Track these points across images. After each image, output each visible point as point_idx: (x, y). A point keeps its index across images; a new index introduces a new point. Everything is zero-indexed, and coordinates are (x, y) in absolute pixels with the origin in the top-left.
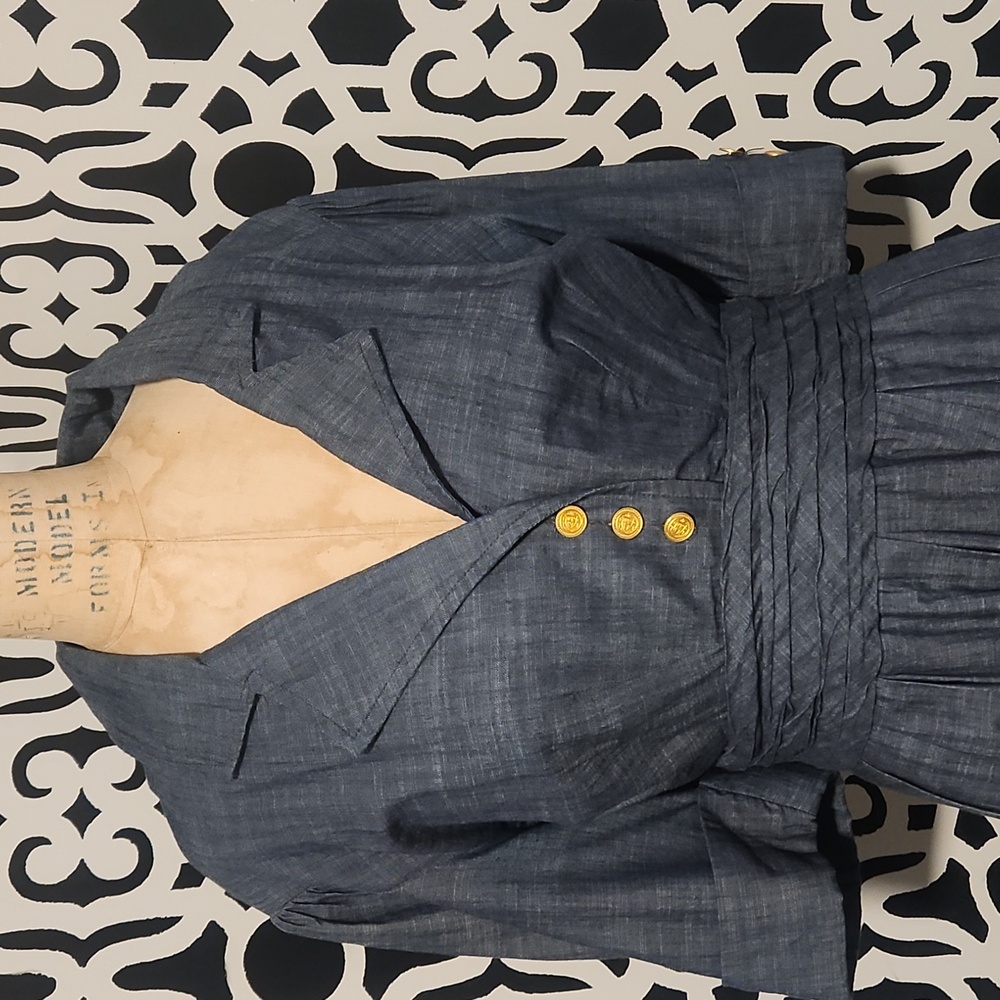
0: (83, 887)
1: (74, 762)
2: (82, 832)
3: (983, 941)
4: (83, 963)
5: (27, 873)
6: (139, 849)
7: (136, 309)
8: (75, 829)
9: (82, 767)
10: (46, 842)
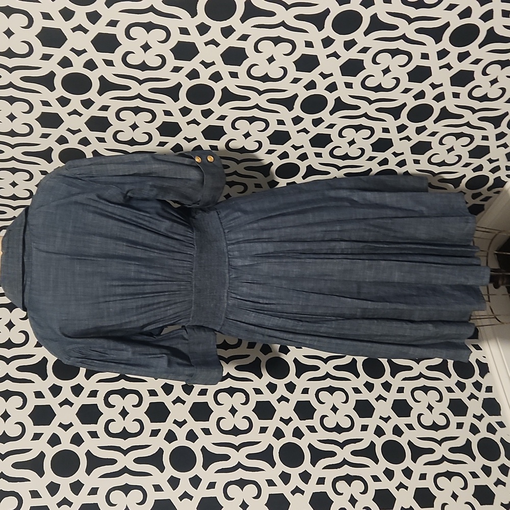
1: (9, 311)
4: (8, 364)
6: (25, 336)
7: (35, 186)
8: (8, 329)
9: (11, 313)
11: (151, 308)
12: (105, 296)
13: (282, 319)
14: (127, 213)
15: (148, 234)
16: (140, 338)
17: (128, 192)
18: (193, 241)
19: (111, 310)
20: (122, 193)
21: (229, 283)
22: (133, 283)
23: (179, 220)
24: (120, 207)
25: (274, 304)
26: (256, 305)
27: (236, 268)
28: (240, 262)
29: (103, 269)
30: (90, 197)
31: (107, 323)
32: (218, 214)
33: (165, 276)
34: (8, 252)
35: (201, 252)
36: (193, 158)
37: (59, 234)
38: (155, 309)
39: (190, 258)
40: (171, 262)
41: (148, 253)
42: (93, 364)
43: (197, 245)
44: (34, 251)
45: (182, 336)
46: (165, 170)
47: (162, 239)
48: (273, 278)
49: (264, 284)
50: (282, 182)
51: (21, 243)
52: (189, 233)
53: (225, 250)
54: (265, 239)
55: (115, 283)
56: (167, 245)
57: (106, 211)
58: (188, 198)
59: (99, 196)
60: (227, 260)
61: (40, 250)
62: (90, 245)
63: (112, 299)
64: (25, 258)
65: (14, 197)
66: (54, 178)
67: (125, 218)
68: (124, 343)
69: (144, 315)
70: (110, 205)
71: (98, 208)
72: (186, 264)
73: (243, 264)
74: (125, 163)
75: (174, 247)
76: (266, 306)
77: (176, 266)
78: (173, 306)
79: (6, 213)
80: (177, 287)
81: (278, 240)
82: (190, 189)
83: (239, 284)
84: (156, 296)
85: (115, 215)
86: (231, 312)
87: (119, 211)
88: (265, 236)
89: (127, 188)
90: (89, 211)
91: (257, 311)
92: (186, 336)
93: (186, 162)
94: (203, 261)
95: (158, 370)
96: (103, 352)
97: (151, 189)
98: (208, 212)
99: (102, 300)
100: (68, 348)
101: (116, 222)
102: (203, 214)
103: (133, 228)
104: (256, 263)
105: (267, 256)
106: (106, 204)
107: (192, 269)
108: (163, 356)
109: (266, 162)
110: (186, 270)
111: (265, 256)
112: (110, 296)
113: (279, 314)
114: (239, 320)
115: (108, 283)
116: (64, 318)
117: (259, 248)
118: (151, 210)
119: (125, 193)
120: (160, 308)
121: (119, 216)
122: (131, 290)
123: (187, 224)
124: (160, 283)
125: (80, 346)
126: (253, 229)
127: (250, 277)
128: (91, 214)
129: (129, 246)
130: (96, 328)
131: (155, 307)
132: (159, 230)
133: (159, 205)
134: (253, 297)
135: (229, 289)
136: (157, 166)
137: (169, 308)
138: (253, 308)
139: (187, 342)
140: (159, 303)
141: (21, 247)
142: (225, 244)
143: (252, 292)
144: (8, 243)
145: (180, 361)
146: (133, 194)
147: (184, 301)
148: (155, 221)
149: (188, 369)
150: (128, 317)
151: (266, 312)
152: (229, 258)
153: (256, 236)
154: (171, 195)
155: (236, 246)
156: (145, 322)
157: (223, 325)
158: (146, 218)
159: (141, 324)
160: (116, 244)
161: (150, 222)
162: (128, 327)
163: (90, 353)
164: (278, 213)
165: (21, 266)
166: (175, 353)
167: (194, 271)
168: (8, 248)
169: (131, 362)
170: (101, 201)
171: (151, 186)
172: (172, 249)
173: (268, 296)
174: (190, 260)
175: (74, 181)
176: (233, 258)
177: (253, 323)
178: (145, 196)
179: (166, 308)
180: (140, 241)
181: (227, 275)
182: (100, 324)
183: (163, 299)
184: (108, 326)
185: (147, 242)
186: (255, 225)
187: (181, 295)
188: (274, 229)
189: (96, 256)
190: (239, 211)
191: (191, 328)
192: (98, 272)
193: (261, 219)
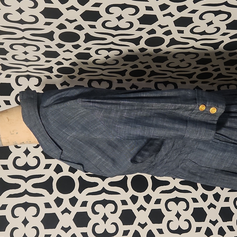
0: (26, 167)
2: (27, 156)
3: (197, 191)
4: (26, 182)
5: (16, 164)
6: (38, 160)
7: (42, 54)
8: (25, 155)
10: (20, 157)
65: (26, 60)
79: (21, 68)
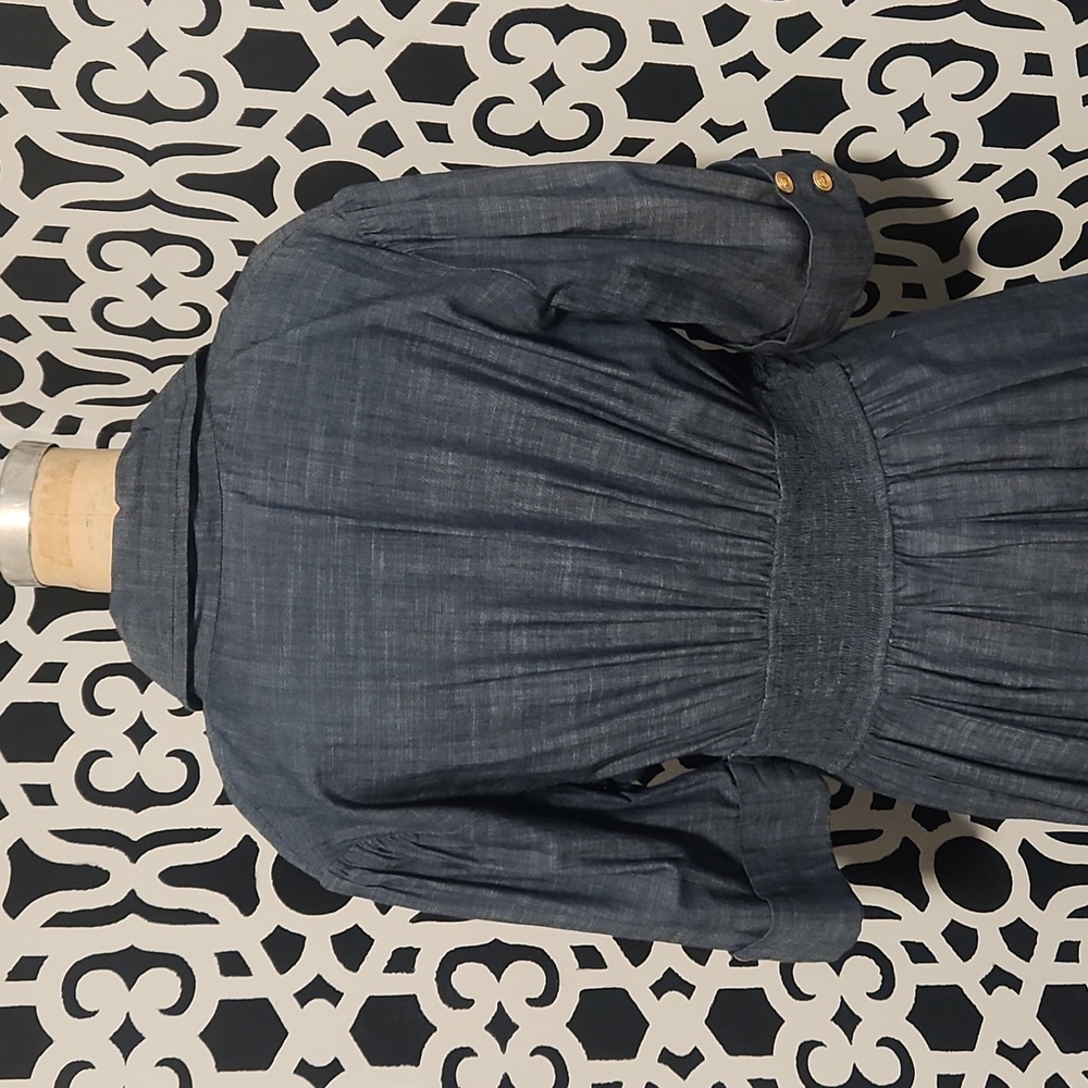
0: (137, 796)
1: (136, 687)
2: (140, 749)
3: (922, 910)
4: (134, 860)
5: (91, 780)
6: (188, 768)
7: (219, 292)
8: (134, 746)
9: (142, 692)
10: (108, 755)
11: (625, 701)
12: (472, 662)
13: (1072, 742)
14: (553, 367)
15: (622, 441)
16: (579, 800)
17: (553, 293)
18: (771, 467)
19: (493, 709)
20: (535, 294)
21: (894, 615)
22: (570, 615)
23: (725, 394)
24: (530, 344)
25: (1053, 690)
26: (988, 692)
27: (922, 561)
28: (932, 543)
29: (467, 567)
30: (424, 310)
31: (478, 754)
32: (848, 376)
33: (677, 592)
34: (138, 506)
35: (799, 506)
36: (766, 179)
37: (318, 443)
38: (638, 707)
39: (760, 528)
40: (699, 543)
41: (620, 510)
42: (423, 892)
43: (784, 482)
44: (230, 503)
45: (718, 792)
46: (674, 217)
47: (670, 461)
48: (1049, 597)
49: (1019, 619)
50: (994, 279)
51: (185, 473)
52: (759, 440)
53: (881, 501)
54: (1023, 458)
55: (506, 615)
56: (686, 481)
57: (479, 361)
58: (747, 316)
59: (456, 307)
60: (887, 534)
61: (251, 500)
62: (423, 479)
63: (497, 671)
64: (196, 527)
65: (152, 331)
66: (297, 245)
67: (542, 384)
68: (532, 824)
69: (604, 729)
70: (492, 339)
71: (450, 349)
72: (747, 549)
73: (944, 550)
74: (538, 194)
75: (709, 489)
76: (1022, 696)
77: (715, 557)
78: (703, 696)
79: (127, 380)
80: (714, 629)
81: (1064, 464)
82: (760, 286)
83: (929, 617)
84: (646, 660)
85: (509, 374)
86: (891, 717)
87: (519, 358)
88: (1023, 449)
89: (553, 276)
90: (420, 361)
91: (987, 712)
92: (730, 794)
93: (741, 192)
94: (806, 539)
95: (648, 916)
96: (460, 851)
97: (633, 280)
98: (810, 369)
99: (462, 674)
100: (340, 836)
101: (513, 402)
102: (793, 375)
103: (571, 420)
104: (993, 544)
105: (1030, 519)
106: (481, 335)
107: (769, 565)
108: (665, 869)
109: (957, 209)
110: (750, 571)
111: (1025, 522)
112: (490, 661)
113: (1065, 723)
114: (919, 741)
115: (484, 617)
116: (332, 740)
117: (1004, 491)
118: (635, 358)
119: (545, 294)
120: (656, 701)
121: (524, 378)
122: (561, 639)
123: (751, 408)
124: (658, 614)
125: (382, 830)
126: (975, 425)
127: (968, 596)
128: (427, 372)
129: (556, 486)
130: (439, 772)
131: (640, 697)
132: (661, 427)
133: (657, 341)
134: (977, 665)
135: (891, 636)
136: (648, 202)
137: (687, 702)
138: (974, 701)
139: (734, 813)
140: (654, 685)
141: (184, 488)
142: (879, 478)
143: (975, 648)
144: (139, 474)
145: (717, 883)
146: (573, 299)
147: (736, 679)
148: (646, 397)
149: (749, 913)
150: (552, 735)
151: (1018, 718)
152: (894, 527)
153: (991, 451)
154: (695, 305)
155: (918, 483)
156: (607, 749)
157: (856, 756)
158: (617, 386)
159: (593, 756)
160: (513, 479)
161: (628, 400)
162: (550, 768)
163: (413, 855)
164: (1061, 369)
165: (184, 554)
166: (699, 853)
167: (773, 571)
168: (139, 490)
169: (554, 887)
170: (465, 323)
171: (634, 271)
172: (699, 494)
173: (1031, 661)
174: (763, 535)
175: (367, 254)
176: (910, 527)
177: (969, 754)
178: (612, 310)
179: (678, 704)
180: (594, 466)
181: (888, 588)
182: (454, 760)
183: (666, 671)
184: (483, 766)
185: (617, 469)
186: (984, 412)
187: (729, 656)
188: (1056, 423)
189: (444, 520)
190: (921, 362)
191: (744, 765)
192: (451, 577)
193: (1004, 390)
